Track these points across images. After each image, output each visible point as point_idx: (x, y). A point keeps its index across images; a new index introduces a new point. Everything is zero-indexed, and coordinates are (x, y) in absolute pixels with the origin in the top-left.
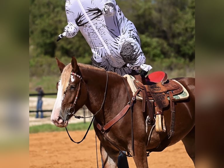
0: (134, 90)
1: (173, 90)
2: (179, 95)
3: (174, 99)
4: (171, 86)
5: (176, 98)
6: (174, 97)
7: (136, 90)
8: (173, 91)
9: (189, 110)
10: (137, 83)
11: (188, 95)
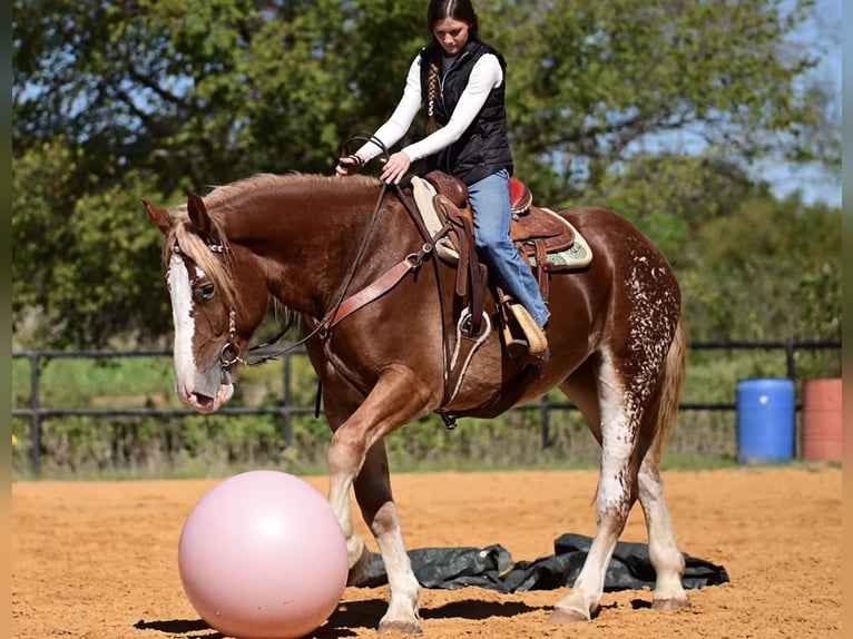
0: (433, 224)
1: (547, 237)
2: (561, 254)
3: (549, 265)
4: (539, 225)
5: (552, 259)
6: (550, 258)
7: (439, 227)
8: (547, 241)
9: (586, 297)
10: (443, 204)
11: (589, 256)
